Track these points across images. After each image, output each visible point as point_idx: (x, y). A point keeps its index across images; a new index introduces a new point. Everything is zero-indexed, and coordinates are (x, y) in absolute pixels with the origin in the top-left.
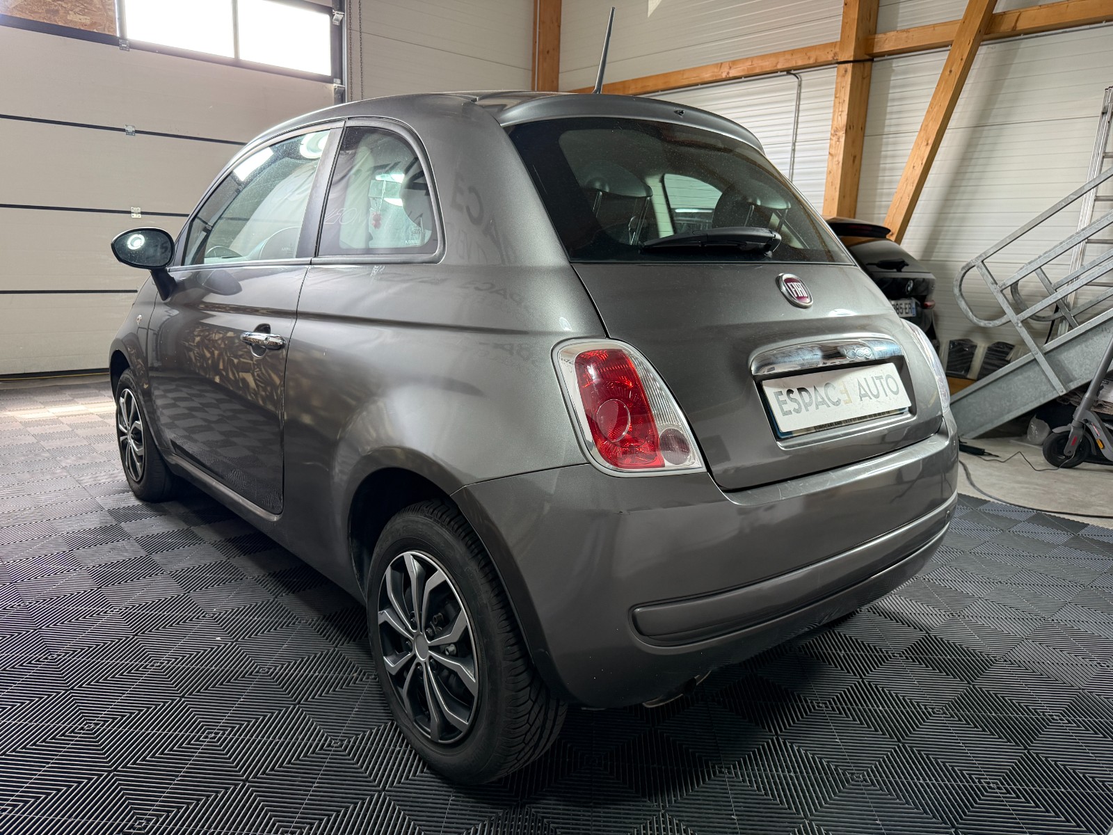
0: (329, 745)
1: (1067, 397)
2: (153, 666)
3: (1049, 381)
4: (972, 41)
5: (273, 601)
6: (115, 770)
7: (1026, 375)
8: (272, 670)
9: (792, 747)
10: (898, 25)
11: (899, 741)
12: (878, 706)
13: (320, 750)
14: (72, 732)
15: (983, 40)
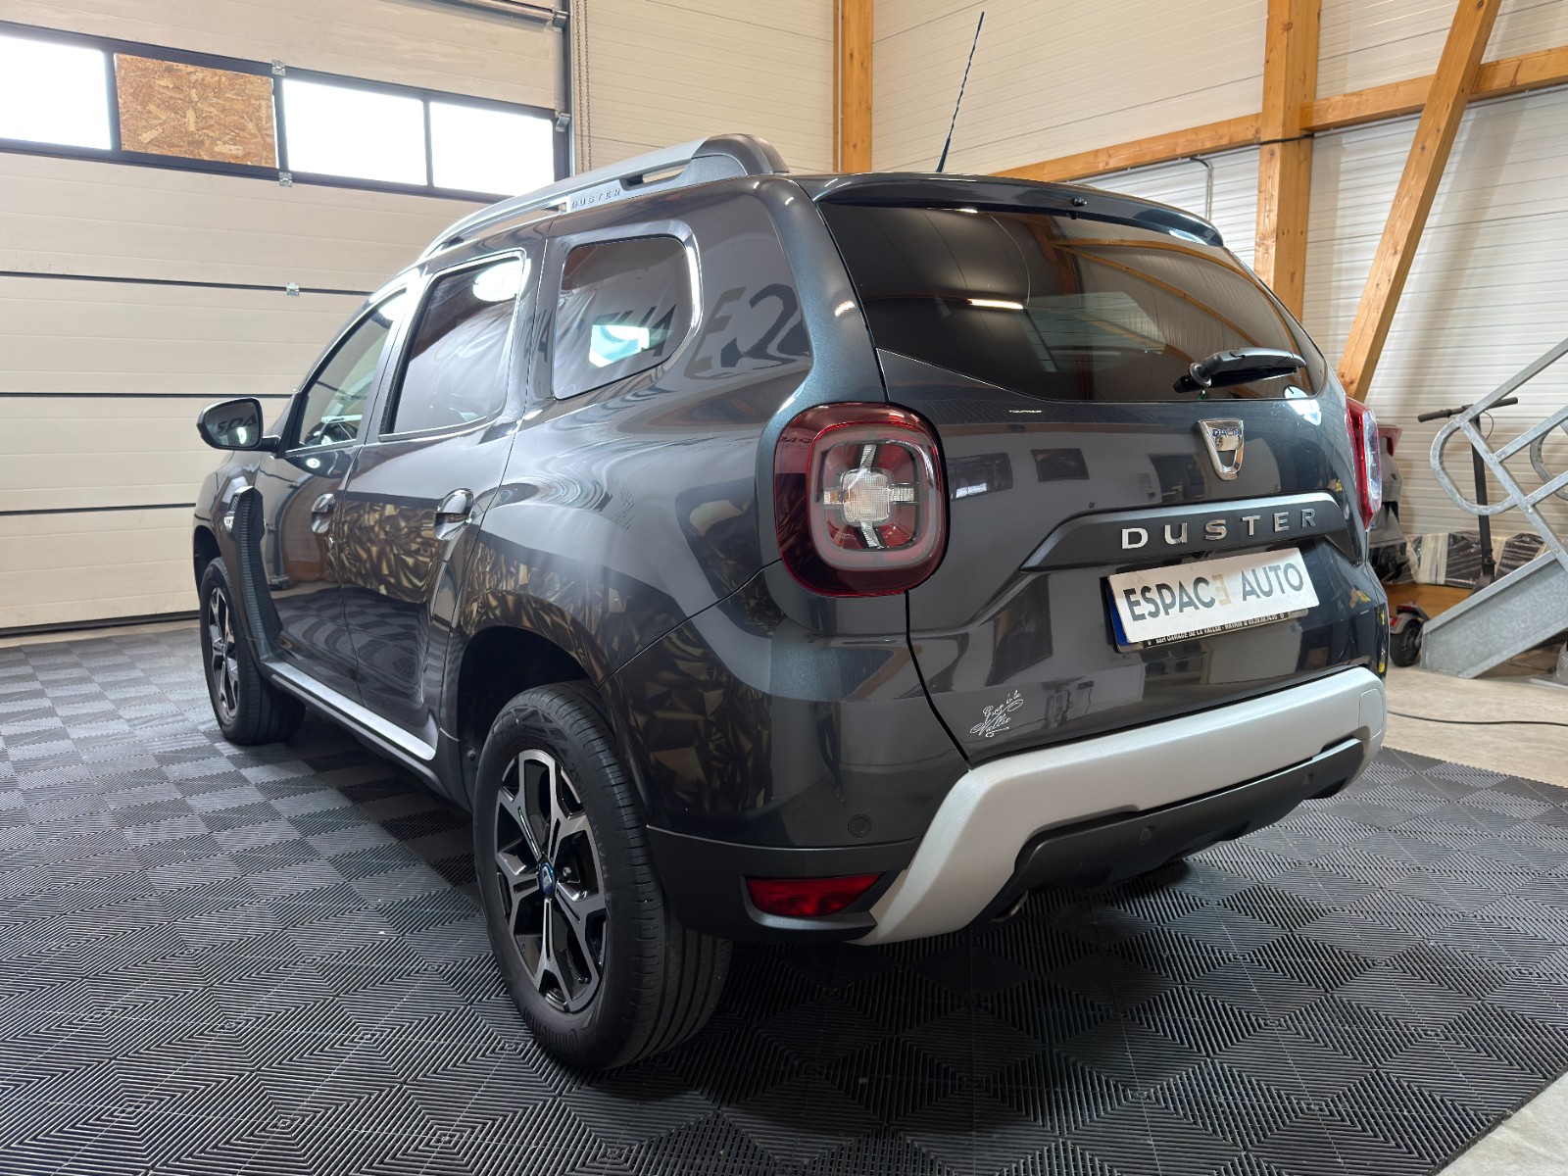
7: (1546, 583)
10: (1347, 87)
15: (1470, 102)
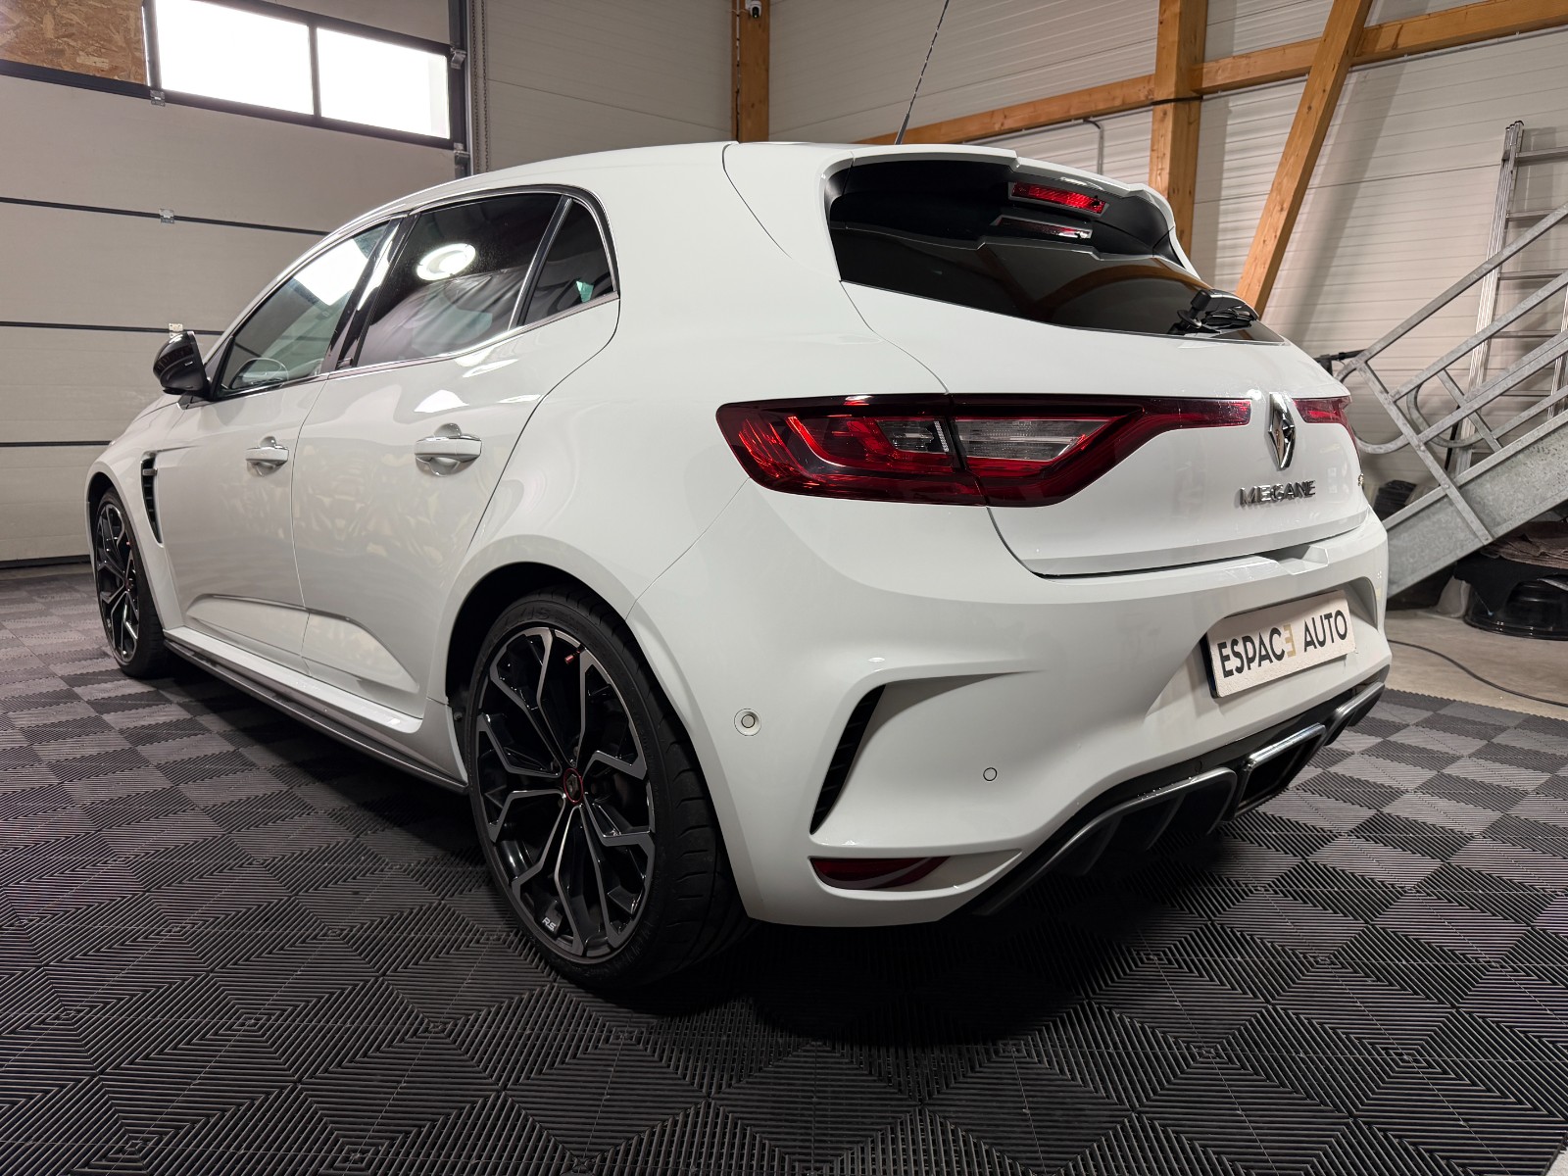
0: (426, 1030)
1: (1495, 548)
2: (170, 931)
3: (1468, 526)
4: (1336, 68)
5: (354, 841)
6: (102, 1072)
7: (1435, 519)
8: (345, 932)
9: (1110, 1014)
10: (1235, 49)
11: (1267, 1001)
12: (1235, 957)
13: (412, 1037)
14: (43, 1022)
15: (1352, 66)
